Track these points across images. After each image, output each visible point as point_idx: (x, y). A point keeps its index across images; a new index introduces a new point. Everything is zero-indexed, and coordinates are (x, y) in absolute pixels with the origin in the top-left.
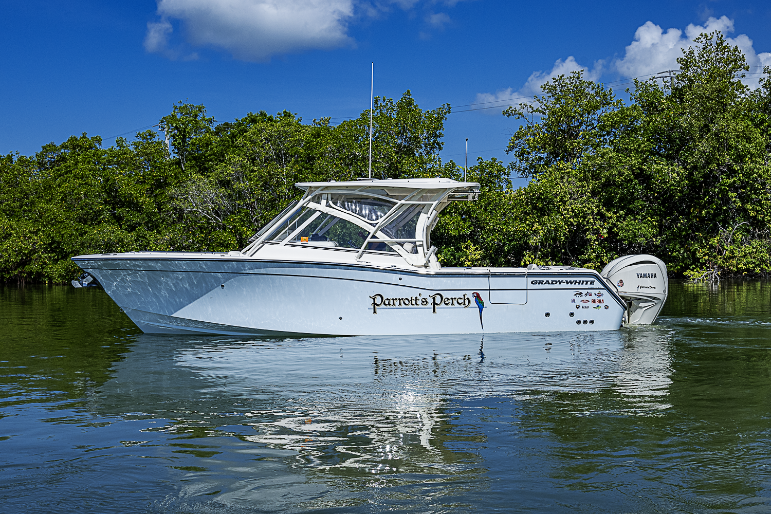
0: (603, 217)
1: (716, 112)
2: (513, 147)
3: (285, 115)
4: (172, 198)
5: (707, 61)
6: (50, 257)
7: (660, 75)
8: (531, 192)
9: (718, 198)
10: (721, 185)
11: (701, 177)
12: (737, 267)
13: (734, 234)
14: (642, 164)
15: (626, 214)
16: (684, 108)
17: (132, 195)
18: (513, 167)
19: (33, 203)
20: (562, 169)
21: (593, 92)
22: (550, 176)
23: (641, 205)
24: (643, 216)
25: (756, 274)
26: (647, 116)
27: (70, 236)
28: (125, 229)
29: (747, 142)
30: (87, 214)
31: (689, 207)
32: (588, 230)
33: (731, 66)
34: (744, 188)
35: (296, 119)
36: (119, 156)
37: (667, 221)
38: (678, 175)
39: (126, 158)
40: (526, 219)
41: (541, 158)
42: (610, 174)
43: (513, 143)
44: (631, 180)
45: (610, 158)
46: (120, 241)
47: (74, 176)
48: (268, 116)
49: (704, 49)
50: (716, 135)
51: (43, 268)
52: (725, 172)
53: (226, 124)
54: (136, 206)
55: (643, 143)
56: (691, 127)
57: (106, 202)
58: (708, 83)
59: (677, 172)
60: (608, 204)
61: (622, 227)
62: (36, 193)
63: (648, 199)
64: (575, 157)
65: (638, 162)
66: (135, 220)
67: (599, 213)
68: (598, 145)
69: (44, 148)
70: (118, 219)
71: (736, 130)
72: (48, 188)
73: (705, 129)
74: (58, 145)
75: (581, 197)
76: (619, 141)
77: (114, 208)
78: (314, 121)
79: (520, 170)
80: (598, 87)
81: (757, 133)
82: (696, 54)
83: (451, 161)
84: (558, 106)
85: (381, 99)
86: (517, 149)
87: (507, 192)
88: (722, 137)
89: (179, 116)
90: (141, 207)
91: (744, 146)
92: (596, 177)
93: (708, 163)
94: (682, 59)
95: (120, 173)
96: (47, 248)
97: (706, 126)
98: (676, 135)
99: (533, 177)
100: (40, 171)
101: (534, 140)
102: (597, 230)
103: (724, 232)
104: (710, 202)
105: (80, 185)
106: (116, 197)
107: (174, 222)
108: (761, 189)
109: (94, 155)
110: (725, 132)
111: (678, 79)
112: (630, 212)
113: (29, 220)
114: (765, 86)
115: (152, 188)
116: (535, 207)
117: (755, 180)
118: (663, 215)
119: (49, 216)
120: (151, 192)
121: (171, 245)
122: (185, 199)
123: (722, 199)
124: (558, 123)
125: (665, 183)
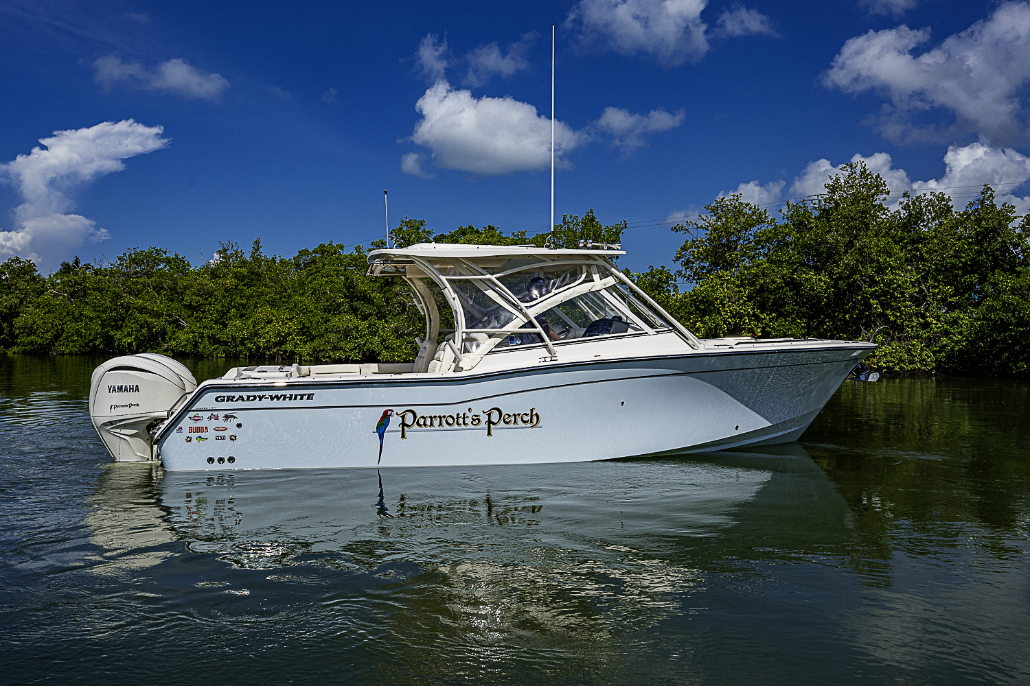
0: (758, 319)
1: (860, 230)
2: (680, 258)
3: (489, 229)
4: (397, 294)
5: (852, 186)
6: (301, 339)
7: (809, 198)
8: (695, 295)
9: (861, 304)
10: (864, 293)
11: (845, 286)
12: (878, 365)
13: (875, 336)
14: (793, 274)
15: (778, 316)
16: (831, 227)
17: (366, 291)
18: (679, 273)
19: (290, 295)
20: (722, 277)
21: (750, 212)
22: (711, 283)
23: (791, 309)
24: (792, 318)
25: (896, 371)
26: (797, 232)
27: (317, 323)
28: (360, 319)
29: (888, 256)
30: (331, 305)
31: (834, 312)
32: (744, 329)
33: (873, 191)
34: (885, 296)
35: (498, 232)
36: (357, 260)
37: (814, 324)
38: (825, 284)
39: (362, 262)
40: (690, 318)
41: (704, 267)
42: (764, 282)
43: (680, 254)
44: (783, 287)
45: (765, 268)
46: (355, 328)
47: (322, 275)
48: (475, 229)
49: (849, 176)
50: (859, 249)
51: (295, 348)
52: (868, 282)
53: (442, 235)
54: (369, 300)
55: (794, 256)
56: (837, 243)
57: (346, 297)
58: (852, 205)
59: (824, 281)
60: (762, 307)
61: (774, 327)
62: (293, 287)
63: (797, 304)
64: (734, 266)
65: (789, 272)
66: (368, 311)
67: (754, 314)
68: (754, 257)
69: (299, 252)
70: (355, 310)
71: (878, 246)
72: (302, 284)
73: (850, 245)
74: (311, 250)
75: (738, 301)
76: (772, 254)
77: (352, 301)
78: (513, 234)
79: (685, 277)
80: (755, 207)
81: (897, 249)
82: (842, 181)
83: (626, 269)
84: (719, 223)
85: (569, 216)
86: (683, 259)
87: (674, 295)
88: (865, 252)
89: (405, 229)
90: (372, 301)
91: (885, 259)
92: (752, 284)
93: (852, 274)
94: (829, 184)
95: (357, 273)
96: (299, 332)
97: (850, 242)
98: (822, 248)
99: (697, 283)
100: (296, 270)
101: (698, 252)
102: (752, 329)
103: (866, 334)
104: (854, 308)
105: (326, 282)
106: (354, 292)
107: (398, 314)
108: (900, 297)
109: (337, 259)
110: (867, 248)
111: (825, 202)
112: (780, 315)
113: (286, 309)
114: (904, 208)
115: (382, 285)
116: (698, 308)
117: (895, 289)
118: (810, 318)
119: (301, 307)
120: (381, 289)
121: (396, 332)
122: (408, 295)
123: (864, 305)
124: (719, 238)
125: (813, 290)
